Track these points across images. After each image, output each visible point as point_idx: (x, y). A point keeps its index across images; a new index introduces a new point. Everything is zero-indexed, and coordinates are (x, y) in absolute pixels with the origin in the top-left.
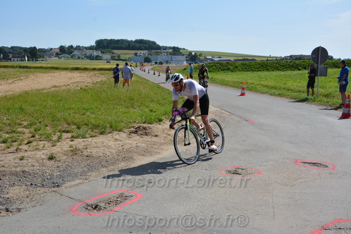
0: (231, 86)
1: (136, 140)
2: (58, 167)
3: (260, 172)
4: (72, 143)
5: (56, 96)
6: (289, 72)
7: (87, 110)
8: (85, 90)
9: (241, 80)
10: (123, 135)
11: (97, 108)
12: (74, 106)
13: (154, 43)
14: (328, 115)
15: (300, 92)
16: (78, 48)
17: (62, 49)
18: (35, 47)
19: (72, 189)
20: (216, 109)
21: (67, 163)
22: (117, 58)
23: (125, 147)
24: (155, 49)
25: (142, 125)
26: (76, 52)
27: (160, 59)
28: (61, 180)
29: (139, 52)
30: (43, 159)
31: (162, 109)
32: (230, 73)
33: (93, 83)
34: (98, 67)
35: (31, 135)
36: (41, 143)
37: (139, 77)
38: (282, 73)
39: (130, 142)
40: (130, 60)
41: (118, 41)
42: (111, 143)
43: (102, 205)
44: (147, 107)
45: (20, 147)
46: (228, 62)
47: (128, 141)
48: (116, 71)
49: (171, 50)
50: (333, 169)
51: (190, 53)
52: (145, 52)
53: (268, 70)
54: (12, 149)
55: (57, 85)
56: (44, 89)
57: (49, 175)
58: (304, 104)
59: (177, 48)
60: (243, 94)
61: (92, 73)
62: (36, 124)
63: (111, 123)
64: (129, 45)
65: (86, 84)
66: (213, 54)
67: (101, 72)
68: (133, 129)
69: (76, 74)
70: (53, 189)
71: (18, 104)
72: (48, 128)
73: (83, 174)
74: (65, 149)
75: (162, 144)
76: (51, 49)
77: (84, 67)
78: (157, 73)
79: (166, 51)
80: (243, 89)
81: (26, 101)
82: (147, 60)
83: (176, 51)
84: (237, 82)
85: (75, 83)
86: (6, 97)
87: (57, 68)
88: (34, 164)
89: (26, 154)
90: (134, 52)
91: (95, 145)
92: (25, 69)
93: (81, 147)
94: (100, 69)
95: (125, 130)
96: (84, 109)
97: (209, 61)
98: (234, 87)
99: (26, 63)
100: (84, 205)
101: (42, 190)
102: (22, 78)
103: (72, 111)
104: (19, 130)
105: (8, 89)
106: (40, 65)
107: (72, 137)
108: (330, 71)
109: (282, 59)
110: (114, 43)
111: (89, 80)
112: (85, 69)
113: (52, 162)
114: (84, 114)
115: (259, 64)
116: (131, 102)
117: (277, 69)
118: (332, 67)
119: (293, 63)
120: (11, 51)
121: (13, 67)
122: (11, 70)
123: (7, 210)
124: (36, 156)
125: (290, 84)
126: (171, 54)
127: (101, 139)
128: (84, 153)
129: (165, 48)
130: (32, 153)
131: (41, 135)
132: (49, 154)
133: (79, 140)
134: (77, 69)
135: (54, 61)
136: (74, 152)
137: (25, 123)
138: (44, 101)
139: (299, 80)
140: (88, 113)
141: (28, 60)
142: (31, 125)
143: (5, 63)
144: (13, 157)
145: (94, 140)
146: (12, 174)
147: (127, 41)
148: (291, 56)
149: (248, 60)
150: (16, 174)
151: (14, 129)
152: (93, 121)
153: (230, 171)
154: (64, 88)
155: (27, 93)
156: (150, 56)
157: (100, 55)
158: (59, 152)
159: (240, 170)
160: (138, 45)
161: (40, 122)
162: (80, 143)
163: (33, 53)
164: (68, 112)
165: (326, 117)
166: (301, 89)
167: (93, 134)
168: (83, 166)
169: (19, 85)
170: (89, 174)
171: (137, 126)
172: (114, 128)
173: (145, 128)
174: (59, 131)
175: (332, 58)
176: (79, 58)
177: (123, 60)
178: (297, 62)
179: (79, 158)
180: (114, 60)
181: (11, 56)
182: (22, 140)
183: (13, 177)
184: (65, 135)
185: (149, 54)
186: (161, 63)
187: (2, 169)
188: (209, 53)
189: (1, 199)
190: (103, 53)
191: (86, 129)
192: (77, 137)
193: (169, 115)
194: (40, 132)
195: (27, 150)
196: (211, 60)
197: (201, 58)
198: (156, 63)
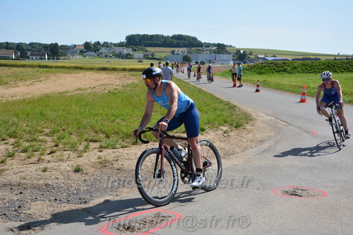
0: (287, 91)
2: (85, 180)
3: (325, 195)
4: (100, 154)
5: (80, 100)
7: (117, 117)
8: (114, 94)
9: (300, 84)
11: (128, 114)
12: (101, 111)
13: (195, 39)
16: (106, 45)
17: (87, 45)
18: (56, 44)
20: (269, 118)
21: (95, 177)
22: (150, 57)
24: (196, 46)
26: (103, 50)
27: (201, 57)
28: (88, 196)
29: (176, 50)
30: (68, 171)
32: (287, 75)
33: (123, 86)
34: (128, 67)
35: (54, 144)
36: (65, 153)
40: (166, 58)
41: (152, 37)
45: (43, 157)
46: (285, 62)
49: (215, 48)
51: (238, 51)
52: (184, 49)
53: (335, 71)
54: (34, 159)
55: (82, 87)
56: (66, 92)
57: (76, 189)
59: (222, 45)
60: (303, 101)
61: (121, 74)
62: (59, 131)
64: (165, 41)
65: (114, 87)
66: (266, 52)
67: (133, 73)
69: (103, 75)
70: (80, 206)
71: (39, 108)
72: (73, 136)
74: (93, 160)
76: (75, 46)
77: (113, 67)
79: (209, 48)
80: (304, 94)
81: (47, 106)
82: (186, 59)
83: (221, 48)
84: (296, 86)
85: (102, 85)
86: (24, 100)
87: (81, 68)
88: (58, 177)
89: (49, 165)
90: (171, 49)
91: (127, 157)
92: (46, 69)
93: (111, 159)
94: (132, 70)
96: (113, 115)
97: (261, 61)
98: (291, 92)
99: (46, 62)
101: (68, 206)
102: (42, 79)
103: (100, 118)
104: (40, 137)
105: (26, 91)
106: (62, 64)
107: (101, 147)
110: (147, 38)
111: (118, 82)
113: (78, 175)
114: (113, 122)
115: (323, 64)
117: (348, 70)
120: (30, 47)
121: (31, 66)
122: (29, 69)
124: (60, 167)
126: (214, 52)
127: (133, 150)
128: (114, 166)
129: (208, 45)
130: (56, 164)
131: (65, 144)
132: (74, 165)
133: (109, 150)
134: (104, 69)
135: (77, 60)
136: (103, 164)
137: (47, 131)
138: (67, 106)
140: (118, 120)
141: (49, 59)
142: (53, 133)
143: (22, 62)
144: (35, 168)
145: (126, 151)
146: (34, 187)
147: (162, 37)
149: (309, 59)
150: (38, 188)
151: (35, 137)
152: (124, 129)
153: (287, 192)
154: (90, 91)
155: (48, 96)
156: (189, 55)
157: (131, 53)
158: (86, 164)
159: (300, 191)
160: (175, 42)
161: (64, 130)
162: (109, 154)
163: (54, 51)
164: (96, 118)
167: (124, 144)
169: (39, 87)
170: (121, 190)
174: (86, 140)
176: (106, 56)
177: (158, 59)
179: (109, 171)
180: (147, 58)
181: (29, 54)
182: (44, 150)
183: (35, 191)
184: (92, 145)
185: (188, 52)
186: (203, 63)
187: (22, 181)
188: (261, 51)
189: (22, 216)
190: (134, 50)
191: (116, 138)
192: (107, 147)
193: (213, 125)
194: (64, 141)
195: (49, 161)
196: (264, 59)
197: (251, 57)
198: (197, 63)
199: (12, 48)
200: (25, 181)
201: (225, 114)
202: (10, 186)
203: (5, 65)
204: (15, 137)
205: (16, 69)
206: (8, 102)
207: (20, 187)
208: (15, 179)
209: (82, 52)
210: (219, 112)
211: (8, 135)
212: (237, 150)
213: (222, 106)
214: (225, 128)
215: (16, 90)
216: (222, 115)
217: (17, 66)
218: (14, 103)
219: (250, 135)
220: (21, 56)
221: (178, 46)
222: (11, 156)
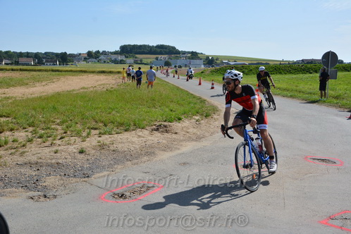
1: (157, 137)
2: (88, 160)
4: (99, 139)
5: (85, 97)
6: (301, 76)
7: (113, 109)
8: (111, 91)
9: (255, 83)
10: (146, 132)
11: (121, 107)
12: (101, 105)
13: (174, 48)
14: (337, 115)
15: (311, 93)
16: (104, 53)
17: (89, 54)
18: (65, 53)
19: (101, 180)
21: (95, 157)
22: (139, 62)
23: (148, 143)
24: (175, 54)
25: (163, 123)
26: (102, 57)
27: (179, 62)
28: (90, 172)
29: (159, 56)
30: (75, 152)
31: (181, 109)
32: (245, 76)
33: (118, 85)
35: (63, 131)
36: (72, 138)
37: (160, 79)
38: (294, 76)
39: (152, 138)
40: (151, 63)
41: (141, 46)
42: (135, 139)
43: (128, 194)
44: (167, 107)
45: (54, 142)
46: (243, 66)
47: (150, 138)
48: (139, 74)
49: (189, 55)
50: (341, 165)
51: (208, 57)
52: (166, 56)
53: (281, 73)
54: (47, 144)
55: (86, 86)
56: (73, 90)
57: (80, 167)
58: (315, 105)
59: (195, 52)
61: (116, 76)
62: (67, 121)
63: (134, 121)
64: (151, 50)
65: (111, 86)
66: (229, 58)
68: (154, 127)
69: (102, 77)
70: (84, 179)
71: (51, 103)
72: (78, 125)
73: (110, 166)
74: (93, 144)
75: (182, 141)
76: (80, 54)
77: (110, 70)
78: (176, 76)
79: (185, 55)
81: (58, 101)
82: (167, 64)
83: (194, 55)
85: (101, 85)
86: (41, 97)
87: (85, 72)
88: (66, 157)
89: (60, 148)
90: (155, 56)
91: (120, 141)
92: (57, 73)
93: (108, 143)
95: (147, 128)
96: (110, 108)
97: (225, 65)
99: (58, 67)
100: (111, 194)
101: (74, 180)
102: (54, 80)
103: (99, 110)
104: (53, 127)
105: (42, 90)
106: (70, 69)
107: (100, 134)
108: (340, 74)
109: (295, 63)
110: (137, 48)
111: (114, 82)
112: (111, 72)
113: (82, 156)
114: (110, 113)
115: (272, 68)
116: (153, 102)
117: (290, 72)
118: (342, 71)
119: (304, 67)
120: (45, 56)
121: (46, 71)
122: (45, 73)
123: (45, 196)
124: (68, 149)
125: (302, 86)
126: (189, 58)
127: (126, 135)
128: (110, 148)
129: (184, 53)
130: (65, 147)
131: (72, 131)
132: (79, 148)
133: (106, 136)
134: (103, 72)
135: (82, 65)
136: (102, 146)
137: (58, 121)
138: (74, 101)
139: (310, 83)
140: (114, 112)
141: (60, 65)
142: (62, 123)
143: (39, 68)
144: (49, 150)
145: (120, 136)
146: (48, 165)
147: (149, 46)
148: (303, 60)
149: (261, 64)
150: (51, 165)
151: (49, 126)
152: (118, 119)
154: (92, 89)
155: (59, 94)
156: (170, 61)
157: (124, 59)
158: (88, 147)
160: (159, 50)
161: (71, 120)
162: (107, 139)
163: (64, 58)
164: (96, 111)
165: (336, 118)
166: (311, 91)
167: (118, 130)
168: (110, 159)
169: (52, 86)
170: (116, 166)
171: (158, 124)
172: (138, 126)
173: (165, 126)
174: (88, 128)
175: (342, 62)
176: (105, 62)
177: (145, 64)
178: (309, 66)
179: (106, 152)
180: (137, 63)
181: (44, 60)
182: (56, 136)
183: (49, 168)
184: (93, 132)
185: (169, 58)
186: (180, 67)
187: (39, 161)
188: (225, 57)
189: (39, 187)
190: (126, 57)
191: (112, 126)
192: (105, 134)
193: (188, 114)
194: (71, 129)
195: (60, 145)
196: (227, 63)
197: (217, 62)
198: (175, 67)
199: (31, 57)
200: (41, 160)
201: (198, 106)
202: (30, 164)
203: (26, 70)
204: (33, 126)
205: (34, 73)
206: (28, 99)
207: (37, 165)
208: (34, 159)
209: (85, 59)
210: (192, 105)
211: (28, 124)
212: (207, 134)
213: (195, 100)
214: (197, 118)
215: (34, 89)
216: (195, 108)
217: (35, 71)
218: (33, 100)
219: (217, 123)
220: (38, 63)
221: (161, 53)
222: (30, 141)
